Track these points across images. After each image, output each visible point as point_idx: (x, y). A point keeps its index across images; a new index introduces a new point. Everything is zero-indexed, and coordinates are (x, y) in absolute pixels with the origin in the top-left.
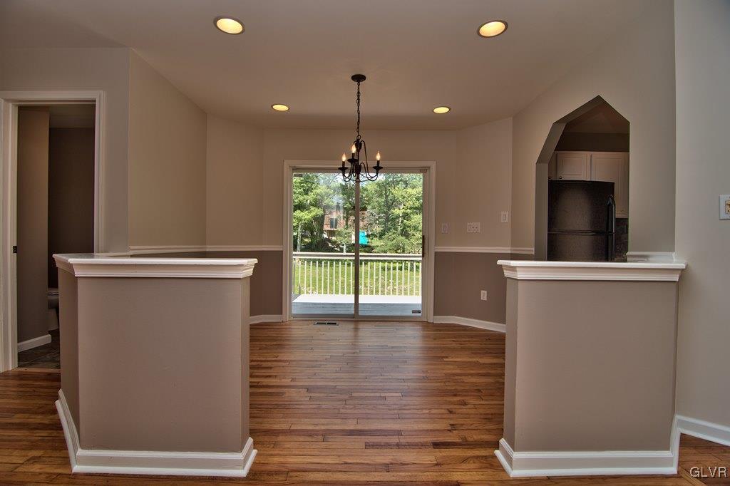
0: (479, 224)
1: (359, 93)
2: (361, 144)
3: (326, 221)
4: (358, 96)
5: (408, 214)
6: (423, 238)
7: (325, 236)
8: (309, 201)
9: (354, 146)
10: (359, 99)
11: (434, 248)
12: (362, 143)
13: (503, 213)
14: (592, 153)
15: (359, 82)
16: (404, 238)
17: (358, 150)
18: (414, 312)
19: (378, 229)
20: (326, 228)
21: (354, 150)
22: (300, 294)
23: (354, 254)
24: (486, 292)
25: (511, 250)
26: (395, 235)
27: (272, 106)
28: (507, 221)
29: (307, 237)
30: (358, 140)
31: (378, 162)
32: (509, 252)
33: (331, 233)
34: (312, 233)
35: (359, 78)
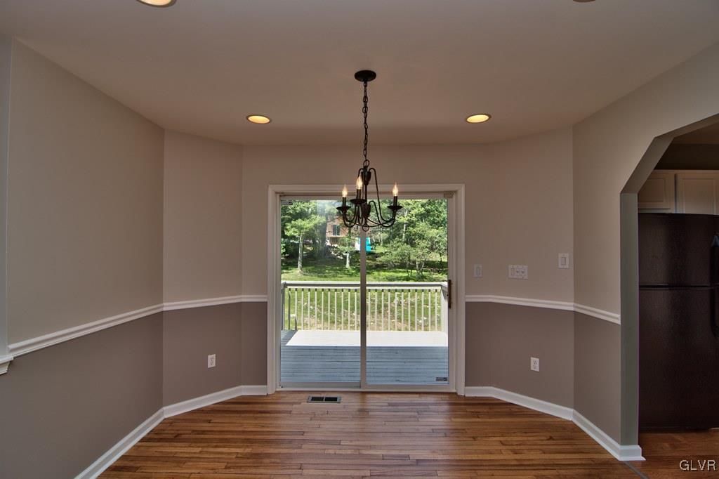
0: (526, 267)
1: (366, 97)
2: (370, 173)
3: (329, 228)
4: (365, 102)
5: (413, 222)
6: (450, 282)
7: (328, 244)
8: (310, 209)
9: (360, 178)
10: (366, 107)
11: (464, 297)
12: (372, 171)
13: (560, 255)
14: (676, 171)
15: (366, 82)
16: (409, 246)
17: (366, 183)
18: (438, 379)
19: (382, 236)
20: (329, 235)
21: (360, 184)
22: (296, 330)
23: (359, 283)
24: (537, 360)
25: (574, 306)
26: (400, 244)
27: (247, 118)
28: (567, 266)
29: (309, 245)
30: (365, 168)
31: (396, 198)
32: (572, 309)
33: (334, 240)
34: (314, 241)
35: (365, 76)
